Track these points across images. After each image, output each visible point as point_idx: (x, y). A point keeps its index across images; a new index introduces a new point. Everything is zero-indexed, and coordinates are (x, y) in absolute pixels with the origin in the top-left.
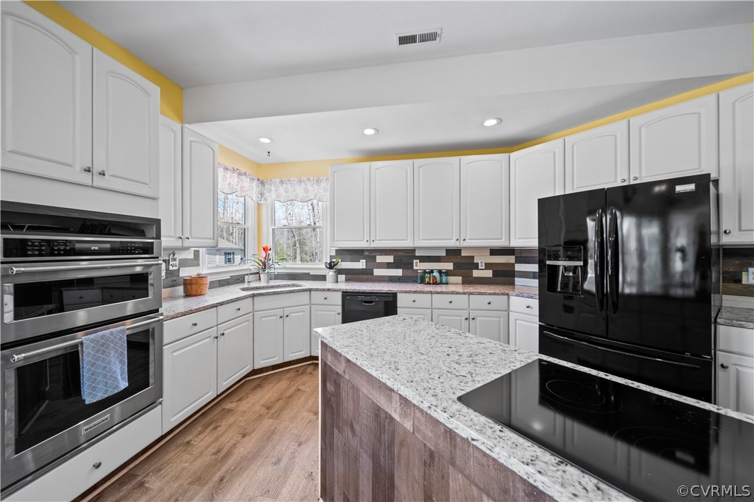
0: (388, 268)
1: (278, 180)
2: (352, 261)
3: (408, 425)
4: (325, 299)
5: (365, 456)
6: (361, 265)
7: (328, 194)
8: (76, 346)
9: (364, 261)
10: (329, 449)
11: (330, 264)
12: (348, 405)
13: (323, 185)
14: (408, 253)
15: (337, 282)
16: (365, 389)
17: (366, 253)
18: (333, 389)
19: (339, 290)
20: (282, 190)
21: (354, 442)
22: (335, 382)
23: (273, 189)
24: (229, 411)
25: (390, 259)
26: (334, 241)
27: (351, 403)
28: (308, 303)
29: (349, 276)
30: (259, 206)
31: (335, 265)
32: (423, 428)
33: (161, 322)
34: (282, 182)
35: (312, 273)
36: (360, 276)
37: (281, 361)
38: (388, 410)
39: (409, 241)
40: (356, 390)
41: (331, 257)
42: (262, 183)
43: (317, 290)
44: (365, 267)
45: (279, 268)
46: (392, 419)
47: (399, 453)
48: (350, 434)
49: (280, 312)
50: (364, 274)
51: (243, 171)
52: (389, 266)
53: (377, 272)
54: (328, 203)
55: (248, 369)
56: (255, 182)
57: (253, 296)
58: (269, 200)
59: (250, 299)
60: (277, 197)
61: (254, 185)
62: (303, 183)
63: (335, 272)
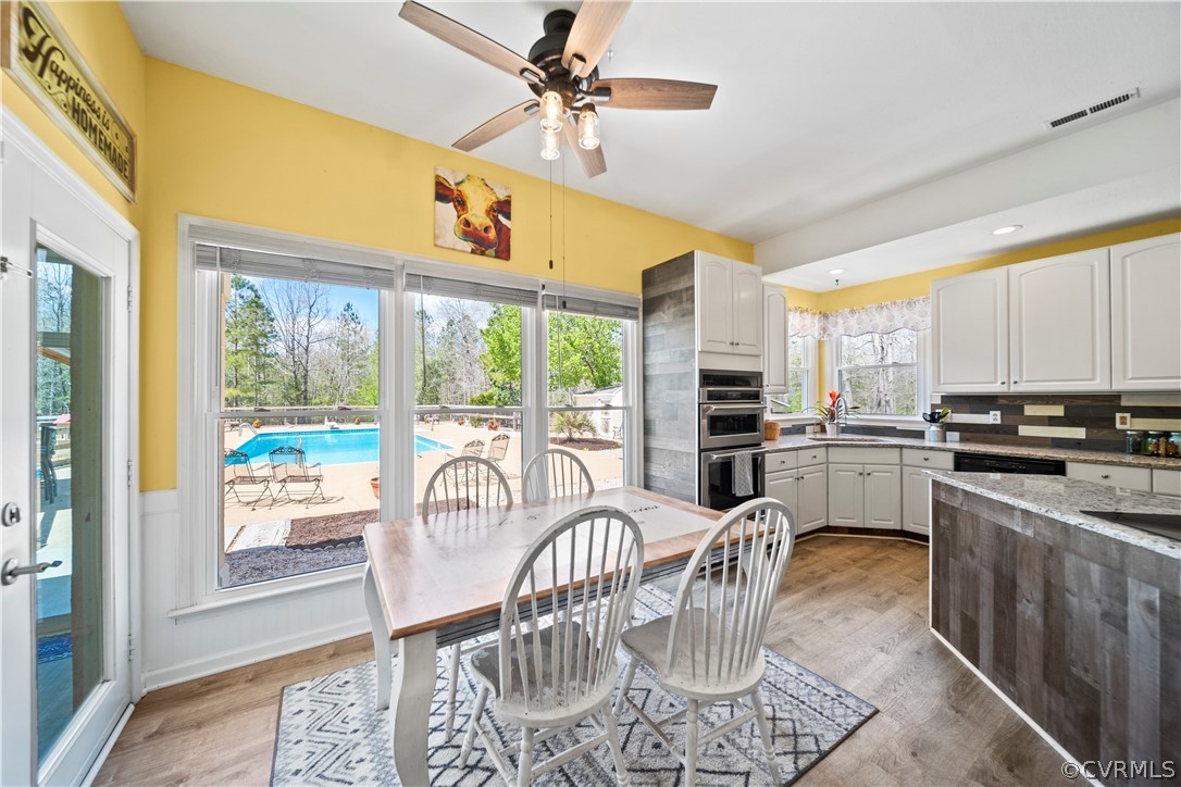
0: (1050, 425)
1: (847, 310)
2: (972, 412)
3: (1030, 533)
4: (926, 459)
5: (985, 571)
6: (993, 418)
7: (928, 320)
8: (729, 458)
9: (998, 413)
10: (942, 578)
11: (932, 415)
12: (966, 533)
13: (918, 308)
14: (1097, 401)
15: (945, 441)
16: (985, 514)
17: (1004, 401)
18: (947, 523)
19: (950, 450)
20: (853, 321)
21: (973, 564)
22: (950, 516)
23: (840, 321)
24: (810, 552)
25: (1058, 411)
26: (939, 383)
27: (970, 531)
28: (898, 462)
29: (968, 435)
30: (820, 344)
31: (940, 417)
32: (1043, 531)
33: (763, 454)
34: (852, 312)
35: (899, 427)
36: (990, 436)
37: (861, 526)
38: (1010, 526)
39: (1098, 381)
40: (975, 518)
41: (934, 406)
42: (825, 316)
43: (912, 447)
44: (999, 422)
45: (853, 420)
46: (1014, 532)
47: (1021, 558)
48: (969, 558)
49: (859, 468)
50: (997, 432)
51: (804, 307)
52: (1052, 421)
53: (1024, 431)
54: (928, 331)
55: (821, 523)
56: (817, 317)
57: (828, 446)
58: (835, 335)
59: (824, 449)
60: (846, 330)
61: (816, 321)
62: (885, 310)
63: (942, 427)
